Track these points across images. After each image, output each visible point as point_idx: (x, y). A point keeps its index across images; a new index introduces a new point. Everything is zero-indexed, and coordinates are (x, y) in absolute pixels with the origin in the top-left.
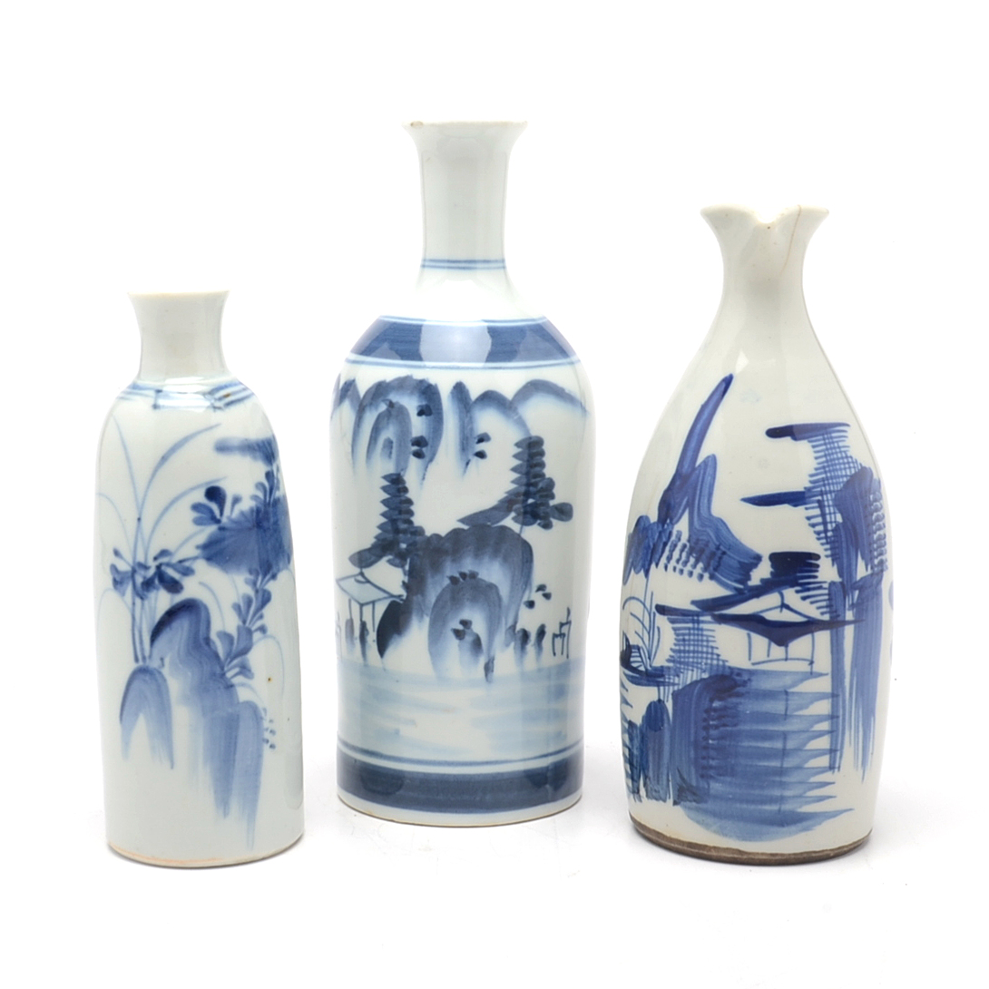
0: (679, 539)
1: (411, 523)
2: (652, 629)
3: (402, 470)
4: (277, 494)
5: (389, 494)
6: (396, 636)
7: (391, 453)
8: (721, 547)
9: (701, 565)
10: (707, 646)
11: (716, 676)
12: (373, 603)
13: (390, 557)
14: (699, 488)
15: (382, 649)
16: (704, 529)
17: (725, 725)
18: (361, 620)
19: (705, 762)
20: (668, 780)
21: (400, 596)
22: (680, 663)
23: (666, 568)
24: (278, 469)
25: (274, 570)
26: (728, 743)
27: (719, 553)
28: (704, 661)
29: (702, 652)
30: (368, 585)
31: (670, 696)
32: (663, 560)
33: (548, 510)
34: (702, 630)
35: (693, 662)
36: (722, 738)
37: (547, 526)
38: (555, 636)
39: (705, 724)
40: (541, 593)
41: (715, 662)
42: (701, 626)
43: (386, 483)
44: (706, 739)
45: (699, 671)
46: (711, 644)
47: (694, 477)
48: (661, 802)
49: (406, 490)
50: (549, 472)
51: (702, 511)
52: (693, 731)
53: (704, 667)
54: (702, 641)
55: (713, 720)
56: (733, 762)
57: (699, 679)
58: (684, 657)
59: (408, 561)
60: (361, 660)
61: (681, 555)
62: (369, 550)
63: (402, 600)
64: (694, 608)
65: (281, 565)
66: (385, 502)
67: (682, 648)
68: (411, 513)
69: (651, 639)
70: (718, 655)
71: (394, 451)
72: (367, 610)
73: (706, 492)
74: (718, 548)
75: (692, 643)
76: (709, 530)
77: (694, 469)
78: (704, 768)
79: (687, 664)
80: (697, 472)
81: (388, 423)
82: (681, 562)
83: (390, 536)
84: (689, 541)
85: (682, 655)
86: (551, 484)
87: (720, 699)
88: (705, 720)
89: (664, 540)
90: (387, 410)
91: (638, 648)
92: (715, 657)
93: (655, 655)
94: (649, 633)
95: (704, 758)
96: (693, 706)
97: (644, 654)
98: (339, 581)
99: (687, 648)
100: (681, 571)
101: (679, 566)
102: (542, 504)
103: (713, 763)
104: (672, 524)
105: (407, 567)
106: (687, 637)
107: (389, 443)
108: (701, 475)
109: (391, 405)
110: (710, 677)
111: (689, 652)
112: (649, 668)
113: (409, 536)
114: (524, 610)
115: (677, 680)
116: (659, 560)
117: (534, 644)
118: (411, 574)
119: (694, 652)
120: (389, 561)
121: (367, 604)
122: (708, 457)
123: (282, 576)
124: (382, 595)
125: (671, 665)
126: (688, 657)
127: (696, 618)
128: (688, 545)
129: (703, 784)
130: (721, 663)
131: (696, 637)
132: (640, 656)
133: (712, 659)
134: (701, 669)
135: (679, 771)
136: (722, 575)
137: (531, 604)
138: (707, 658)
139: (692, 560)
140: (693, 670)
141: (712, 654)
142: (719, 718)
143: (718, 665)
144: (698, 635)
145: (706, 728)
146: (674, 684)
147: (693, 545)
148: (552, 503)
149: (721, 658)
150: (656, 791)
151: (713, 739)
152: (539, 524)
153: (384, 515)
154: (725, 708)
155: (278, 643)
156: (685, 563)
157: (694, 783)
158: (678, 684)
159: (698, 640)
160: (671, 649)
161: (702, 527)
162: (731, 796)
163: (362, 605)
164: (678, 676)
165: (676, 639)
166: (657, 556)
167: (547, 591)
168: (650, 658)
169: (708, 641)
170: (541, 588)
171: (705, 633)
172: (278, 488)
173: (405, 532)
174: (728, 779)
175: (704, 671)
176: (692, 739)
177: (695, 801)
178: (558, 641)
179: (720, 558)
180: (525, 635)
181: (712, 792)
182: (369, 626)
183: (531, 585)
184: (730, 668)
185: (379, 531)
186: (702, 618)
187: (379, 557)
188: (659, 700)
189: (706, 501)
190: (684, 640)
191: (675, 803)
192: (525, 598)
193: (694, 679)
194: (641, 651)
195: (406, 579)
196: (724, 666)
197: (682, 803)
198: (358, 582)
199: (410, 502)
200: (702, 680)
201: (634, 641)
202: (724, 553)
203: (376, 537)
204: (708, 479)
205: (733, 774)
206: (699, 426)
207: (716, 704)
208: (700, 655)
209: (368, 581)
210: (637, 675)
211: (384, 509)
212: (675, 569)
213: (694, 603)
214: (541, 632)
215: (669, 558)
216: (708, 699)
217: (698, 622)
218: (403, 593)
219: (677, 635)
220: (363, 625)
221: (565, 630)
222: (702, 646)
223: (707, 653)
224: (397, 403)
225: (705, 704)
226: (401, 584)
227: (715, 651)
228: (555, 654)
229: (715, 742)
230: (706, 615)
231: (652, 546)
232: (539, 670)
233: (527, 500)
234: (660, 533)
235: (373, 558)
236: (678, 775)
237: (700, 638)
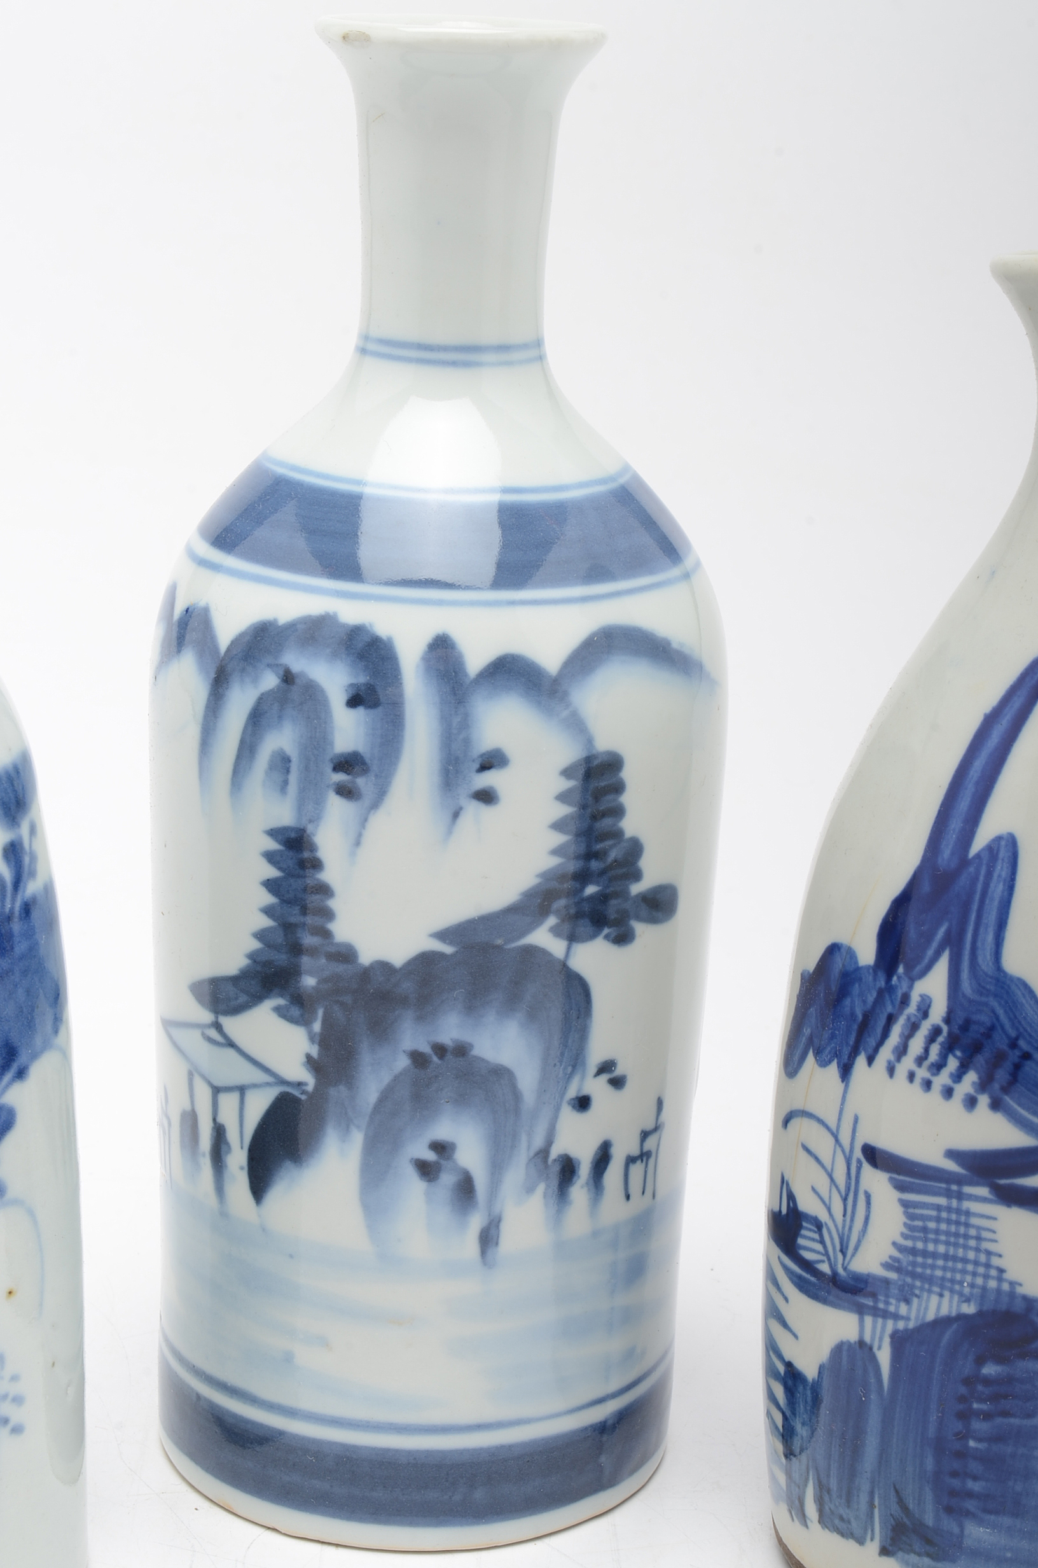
0: (925, 1015)
1: (327, 934)
2: (851, 1192)
3: (310, 821)
4: (32, 888)
5: (280, 869)
6: (288, 1164)
7: (286, 783)
8: (1022, 1043)
9: (971, 1077)
10: (977, 1250)
11: (994, 1312)
12: (242, 1090)
13: (281, 1001)
14: (975, 907)
15: (259, 1185)
16: (984, 999)
17: (1005, 1414)
18: (214, 1120)
19: (956, 1483)
20: (871, 1506)
21: (300, 1084)
22: (914, 1275)
23: (891, 1070)
24: (33, 830)
25: (22, 1059)
26: (1009, 1449)
27: (1014, 1056)
28: (969, 1278)
29: (965, 1261)
30: (231, 1052)
31: (887, 1341)
32: (886, 1053)
33: (627, 905)
34: (968, 1213)
35: (943, 1279)
36: (998, 1438)
37: (623, 938)
38: (631, 1160)
39: (961, 1407)
40: (604, 1077)
41: (992, 1284)
42: (966, 1205)
43: (273, 845)
44: (963, 1437)
45: (956, 1298)
46: (985, 1245)
47: (963, 880)
48: (851, 1544)
49: (317, 865)
50: (630, 825)
51: (980, 959)
52: (933, 1418)
53: (967, 1290)
54: (966, 1236)
55: (981, 1400)
56: (1019, 1488)
57: (954, 1314)
58: (924, 1266)
59: (320, 1013)
60: (212, 1199)
61: (927, 1050)
62: (234, 980)
63: (303, 1092)
64: (951, 1166)
65: (38, 1041)
66: (271, 885)
67: (920, 1245)
68: (329, 915)
69: (849, 1213)
70: (1001, 1271)
71: (293, 778)
72: (229, 1104)
73: (991, 917)
74: (1013, 1045)
75: (943, 1238)
76: (994, 1003)
77: (964, 862)
78: (953, 1493)
79: (930, 1280)
80: (972, 869)
81: (280, 717)
82: (926, 1063)
83: (281, 959)
84: (948, 1020)
85: (920, 1260)
86: (635, 849)
87: (999, 1360)
88: (962, 1399)
89: (889, 1009)
90: (278, 687)
91: (819, 1226)
92: (993, 1273)
93: (856, 1249)
94: (845, 1200)
95: (954, 1474)
96: (938, 1368)
97: (832, 1239)
98: (170, 1025)
99: (931, 1247)
100: (927, 1085)
101: (922, 1073)
102: (616, 895)
103: (971, 1485)
104: (912, 980)
105: (317, 1027)
106: (932, 1225)
107: (282, 762)
108: (981, 878)
109: (288, 678)
110: (980, 1314)
111: (934, 1255)
112: (840, 1271)
113: (323, 961)
114: (569, 1118)
115: (903, 1309)
116: (876, 1050)
117: (587, 1184)
118: (324, 1041)
119: (946, 1257)
120: (278, 1010)
121: (228, 1089)
122: (999, 839)
123: (41, 1070)
124: (260, 1077)
125: (893, 1276)
126: (933, 1267)
127: (954, 1187)
128: (945, 1029)
129: (949, 1525)
130: (1006, 1287)
131: (953, 1228)
132: (822, 1242)
133: (986, 1277)
134: (961, 1294)
135: (897, 1491)
136: (1020, 1105)
137: (583, 1103)
138: (974, 1274)
139: (953, 1064)
140: (941, 1295)
141: (988, 1266)
142: (995, 1398)
143: (999, 1291)
144: (958, 1223)
145: (964, 1416)
146: (896, 1317)
147: (956, 1030)
148: (636, 889)
149: (1005, 1276)
150: (842, 1519)
151: (979, 1440)
152: (607, 937)
153: (268, 911)
154: (1010, 1380)
155: (31, 1213)
156: (938, 1067)
157: (929, 1520)
158: (907, 1319)
159: (957, 1235)
160: (894, 1244)
161: (981, 994)
162: (1009, 1555)
163: (217, 1091)
164: (907, 1301)
165: (905, 1224)
166: (872, 1042)
167: (619, 1071)
168: (843, 1252)
169: (979, 1238)
170: (606, 1067)
171: (974, 1221)
172: (33, 874)
173: (313, 952)
174: (1007, 1521)
175: (968, 1300)
176: (931, 1432)
177: (928, 1555)
178: (637, 1170)
179: (1017, 1067)
180: (568, 1169)
181: (967, 1542)
182: (232, 1135)
183: (584, 1064)
184: (1025, 1298)
185: (255, 945)
186: (968, 1190)
187: (256, 999)
188: (861, 1343)
189: (990, 938)
190: (925, 1230)
191: (885, 1551)
192: (572, 1092)
193: (945, 1311)
194: (825, 1231)
195: (314, 1051)
196: (1012, 1295)
197: (900, 1554)
198: (210, 1040)
199: (325, 890)
200: (961, 1317)
201: (808, 1204)
202: (1027, 1056)
203: (252, 956)
204: (997, 889)
205: (1017, 1509)
206: (978, 765)
207: (990, 1370)
208: (959, 1266)
209: (231, 1044)
210: (813, 1279)
211: (268, 899)
212: (911, 1077)
213: (951, 1154)
214: (603, 1158)
215: (901, 1051)
216: (971, 1358)
217: (960, 1196)
218: (308, 1078)
219: (912, 1217)
220: (219, 1133)
221: (650, 1143)
222: (966, 1247)
223: (976, 1263)
224: (302, 674)
225: (966, 1367)
226: (304, 1059)
227: (995, 1261)
228: (628, 1197)
229: (981, 1446)
230: (977, 1184)
231: (860, 1017)
232: (595, 1234)
233: (582, 889)
234: (881, 993)
235: (243, 998)
236: (893, 1498)
237: (962, 1230)
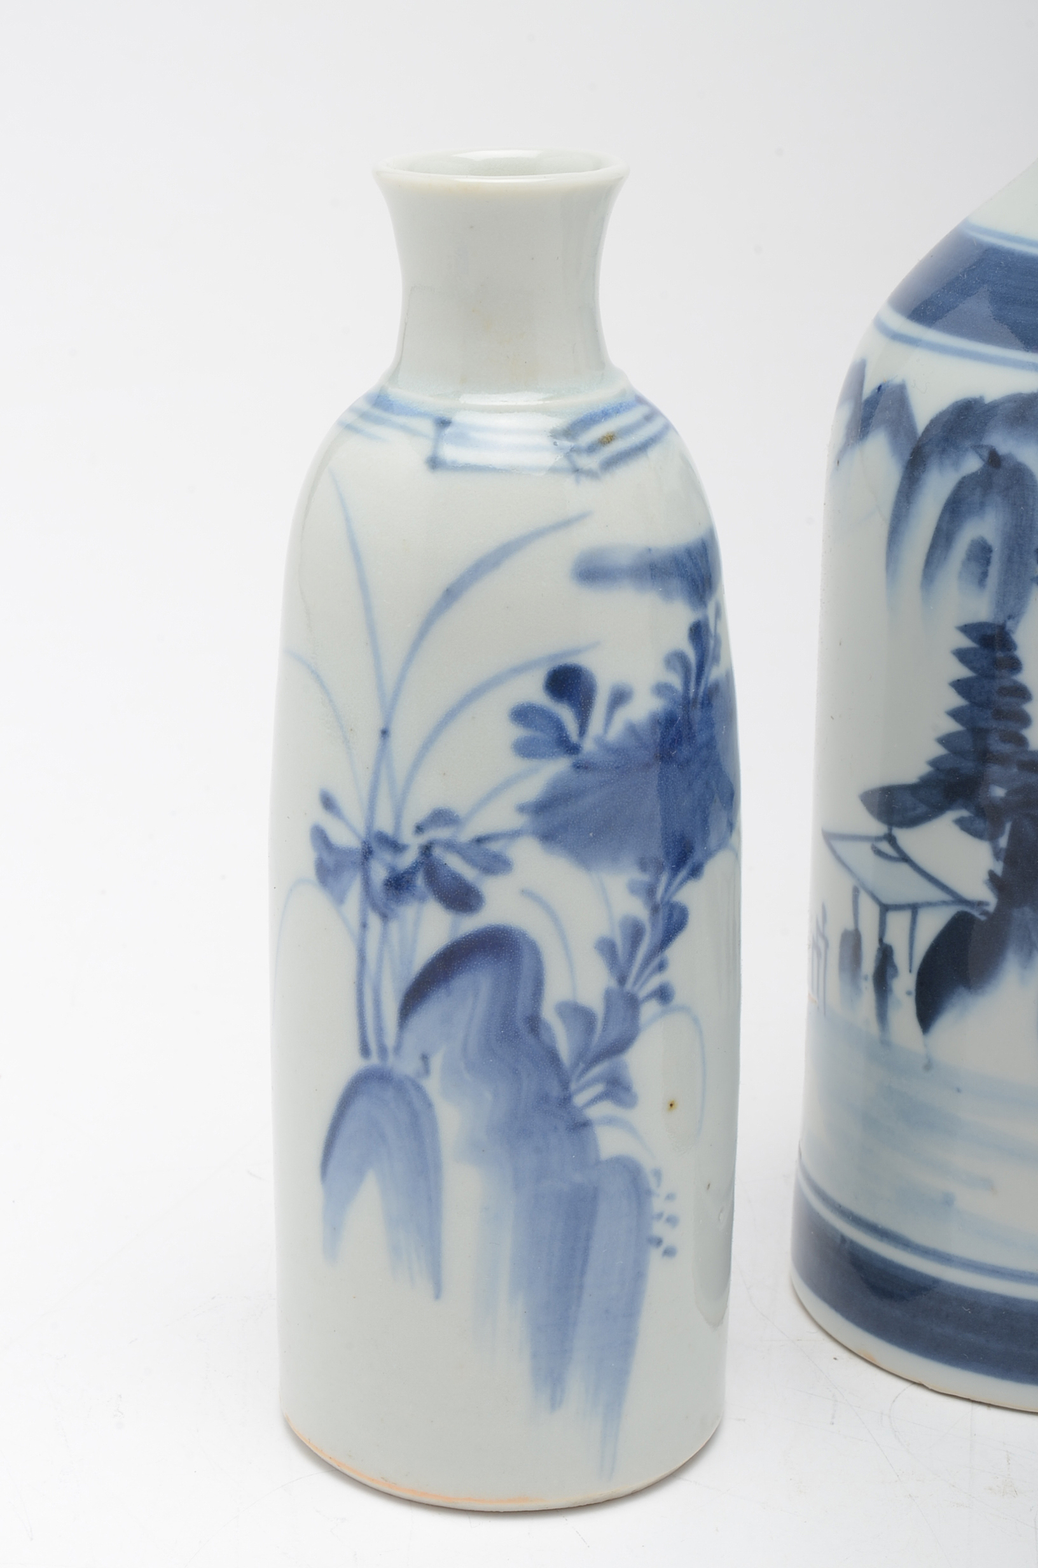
1: (1022, 741)
3: (1010, 617)
4: (714, 674)
5: (972, 668)
6: (962, 990)
7: (985, 574)
12: (914, 908)
13: (964, 813)
15: (927, 1012)
18: (881, 940)
21: (980, 904)
24: (718, 612)
25: (697, 856)
30: (904, 868)
43: (965, 642)
49: (1015, 665)
59: (1008, 827)
60: (874, 1027)
62: (912, 789)
63: (985, 913)
65: (713, 840)
66: (960, 686)
68: (1025, 720)
71: (994, 570)
72: (898, 925)
81: (982, 505)
83: (968, 766)
90: (983, 471)
98: (832, 839)
105: (1003, 842)
107: (981, 553)
109: (994, 460)
113: (1015, 770)
118: (1010, 858)
120: (961, 823)
121: (898, 907)
123: (714, 868)
124: (936, 894)
153: (955, 714)
155: (696, 1021)
163: (885, 909)
172: (716, 659)
173: (1003, 760)
182: (900, 957)
185: (939, 751)
187: (936, 810)
195: (999, 868)
198: (879, 853)
199: (1023, 693)
203: (935, 763)
209: (904, 858)
211: (956, 701)
218: (987, 896)
220: (885, 955)
224: (1010, 457)
226: (986, 876)
235: (922, 809)
